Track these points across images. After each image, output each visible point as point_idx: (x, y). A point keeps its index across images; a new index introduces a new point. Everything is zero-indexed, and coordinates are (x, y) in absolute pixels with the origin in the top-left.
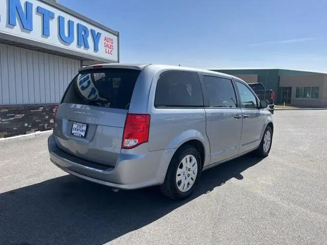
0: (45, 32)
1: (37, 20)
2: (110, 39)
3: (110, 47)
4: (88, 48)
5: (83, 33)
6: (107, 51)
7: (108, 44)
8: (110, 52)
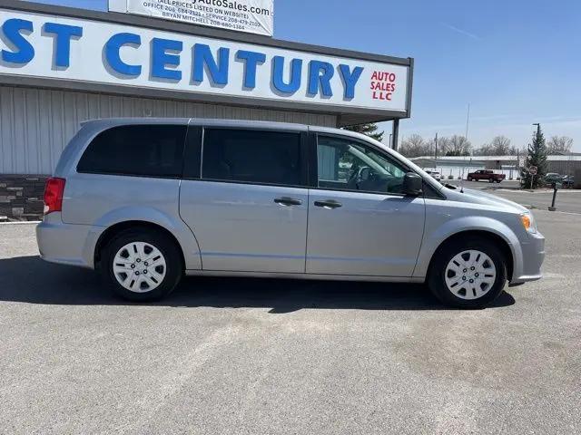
0: (249, 82)
1: (236, 68)
2: (387, 74)
3: (385, 87)
4: (331, 95)
5: (321, 74)
6: (378, 95)
7: (381, 82)
8: (384, 96)
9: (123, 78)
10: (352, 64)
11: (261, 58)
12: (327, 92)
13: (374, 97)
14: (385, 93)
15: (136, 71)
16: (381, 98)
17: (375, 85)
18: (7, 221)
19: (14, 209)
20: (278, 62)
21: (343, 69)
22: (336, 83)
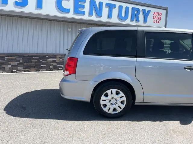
0: (110, 16)
1: (105, 10)
2: (159, 13)
3: (158, 18)
4: (139, 21)
5: (136, 13)
6: (155, 21)
7: (157, 16)
8: (157, 22)
9: (63, 14)
10: (147, 9)
11: (114, 6)
12: (138, 20)
13: (154, 22)
14: (158, 20)
15: (68, 11)
16: (156, 22)
17: (154, 17)
18: (16, 72)
19: (19, 67)
20: (120, 8)
21: (144, 11)
22: (141, 16)
